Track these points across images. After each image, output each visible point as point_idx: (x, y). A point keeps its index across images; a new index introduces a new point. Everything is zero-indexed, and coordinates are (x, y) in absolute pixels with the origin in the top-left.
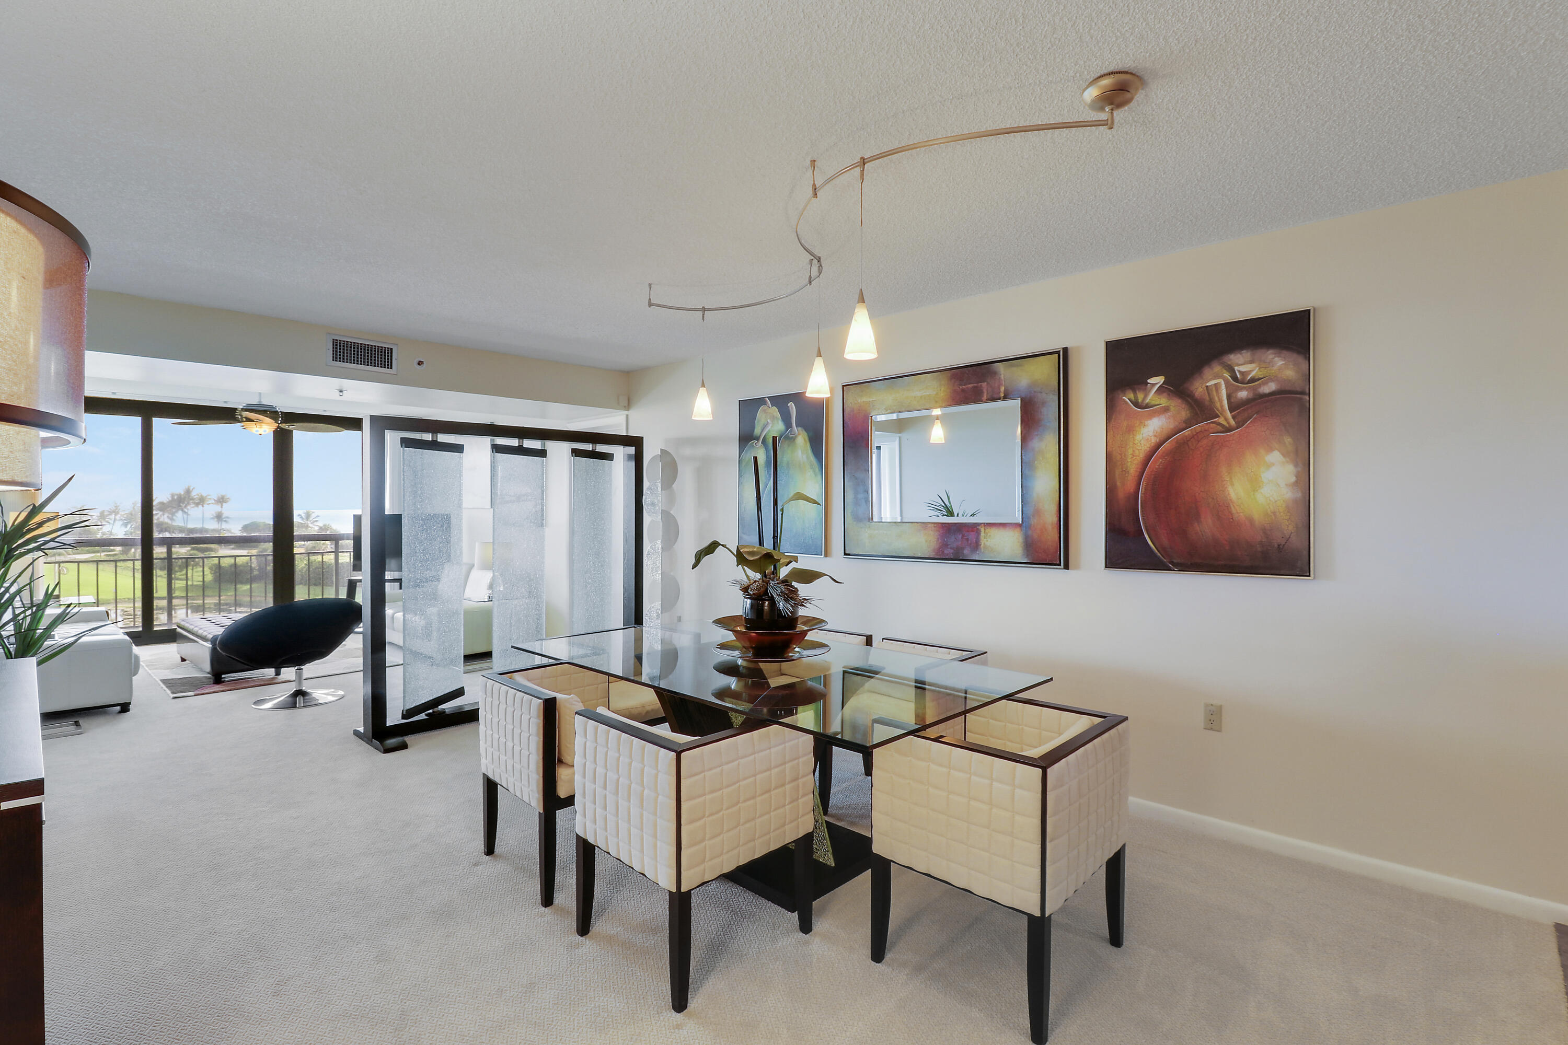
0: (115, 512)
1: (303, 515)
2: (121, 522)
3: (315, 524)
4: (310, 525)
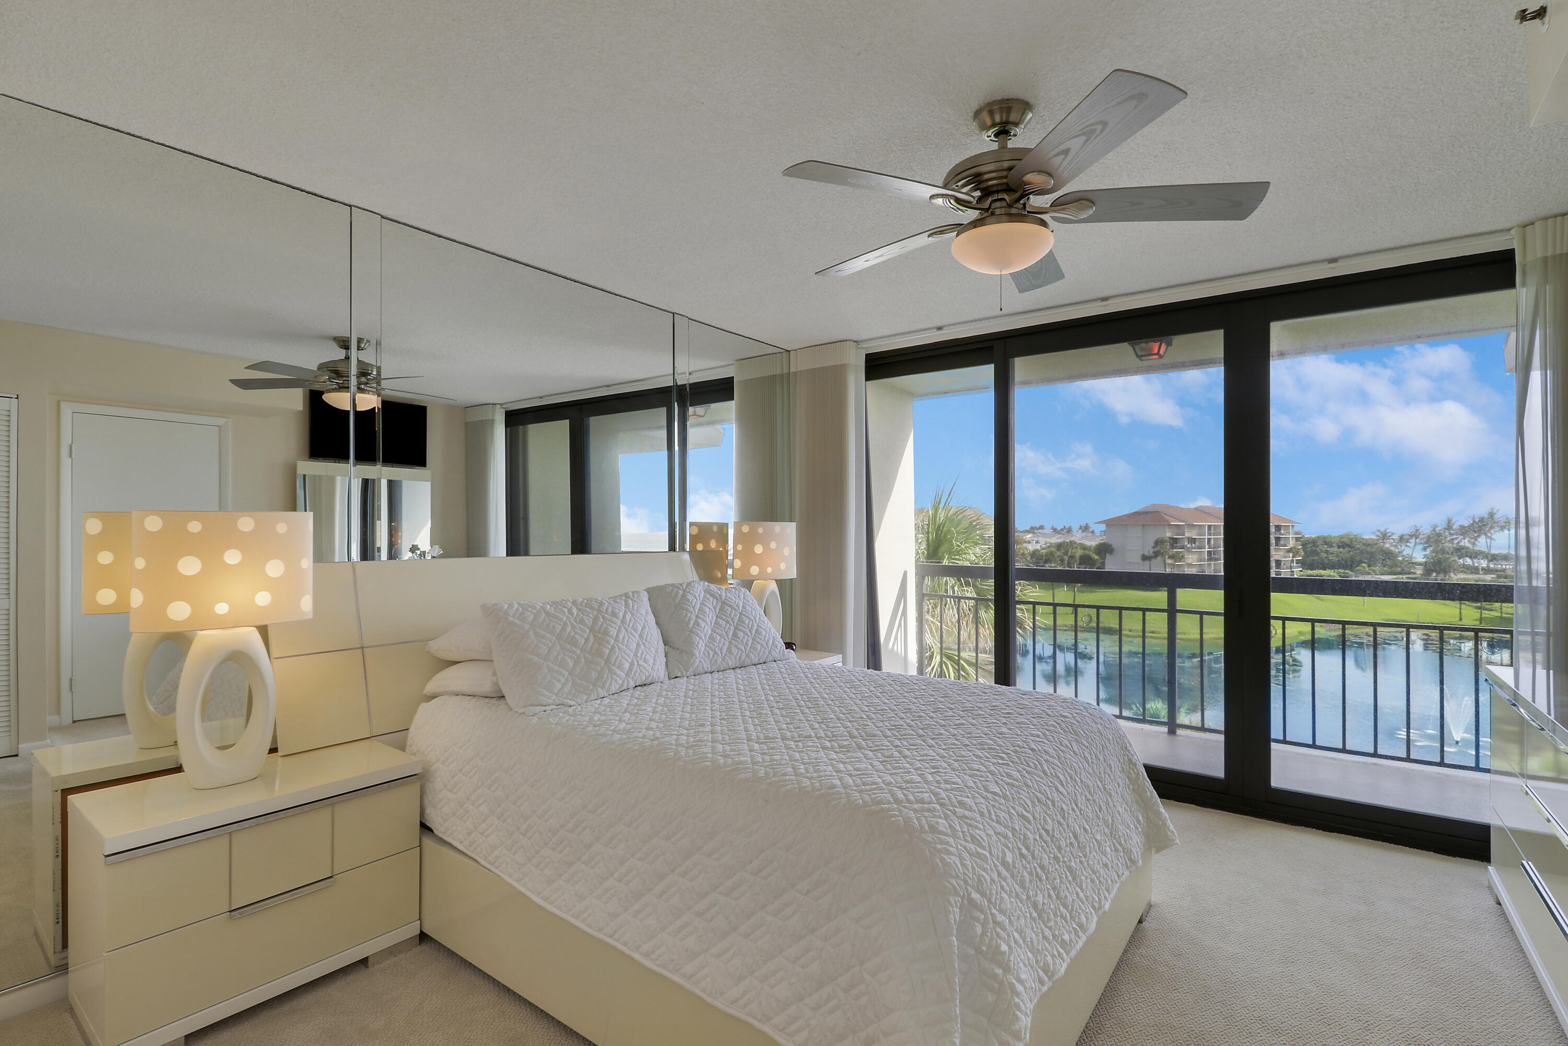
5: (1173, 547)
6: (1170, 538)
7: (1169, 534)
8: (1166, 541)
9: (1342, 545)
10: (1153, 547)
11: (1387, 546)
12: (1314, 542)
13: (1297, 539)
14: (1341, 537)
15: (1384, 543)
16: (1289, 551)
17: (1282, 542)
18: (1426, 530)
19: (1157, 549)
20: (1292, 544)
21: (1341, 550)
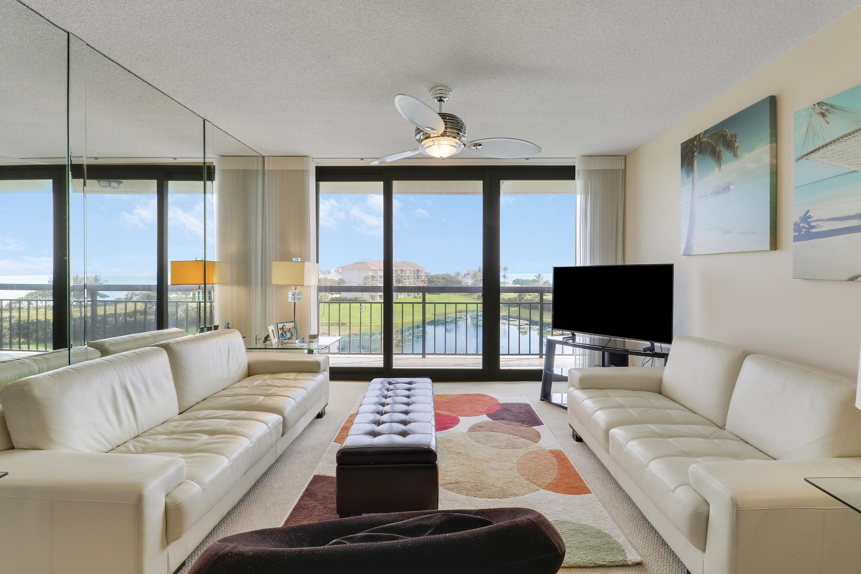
0: (468, 274)
1: (537, 276)
2: (470, 278)
3: (542, 280)
4: (540, 281)
5: (372, 280)
6: (371, 276)
7: (371, 274)
8: (369, 277)
9: (443, 278)
10: (364, 280)
11: (459, 278)
12: (432, 277)
13: (426, 276)
14: (443, 275)
15: (458, 277)
16: (422, 281)
17: (420, 278)
18: (472, 273)
19: (365, 281)
20: (423, 278)
21: (443, 280)
